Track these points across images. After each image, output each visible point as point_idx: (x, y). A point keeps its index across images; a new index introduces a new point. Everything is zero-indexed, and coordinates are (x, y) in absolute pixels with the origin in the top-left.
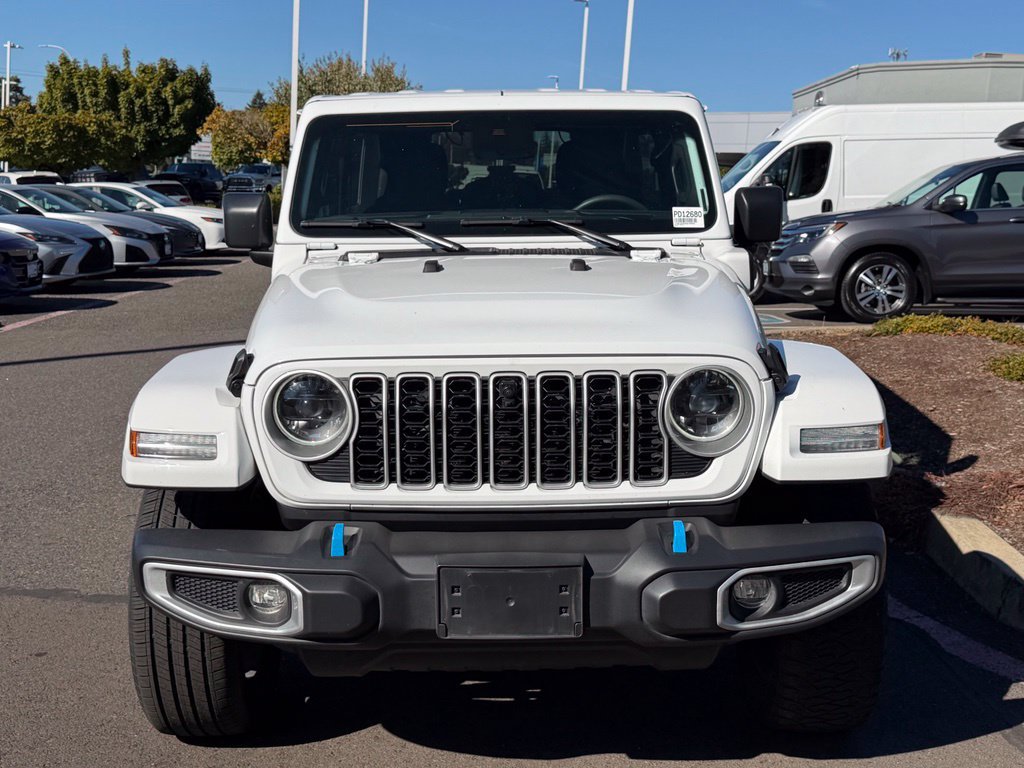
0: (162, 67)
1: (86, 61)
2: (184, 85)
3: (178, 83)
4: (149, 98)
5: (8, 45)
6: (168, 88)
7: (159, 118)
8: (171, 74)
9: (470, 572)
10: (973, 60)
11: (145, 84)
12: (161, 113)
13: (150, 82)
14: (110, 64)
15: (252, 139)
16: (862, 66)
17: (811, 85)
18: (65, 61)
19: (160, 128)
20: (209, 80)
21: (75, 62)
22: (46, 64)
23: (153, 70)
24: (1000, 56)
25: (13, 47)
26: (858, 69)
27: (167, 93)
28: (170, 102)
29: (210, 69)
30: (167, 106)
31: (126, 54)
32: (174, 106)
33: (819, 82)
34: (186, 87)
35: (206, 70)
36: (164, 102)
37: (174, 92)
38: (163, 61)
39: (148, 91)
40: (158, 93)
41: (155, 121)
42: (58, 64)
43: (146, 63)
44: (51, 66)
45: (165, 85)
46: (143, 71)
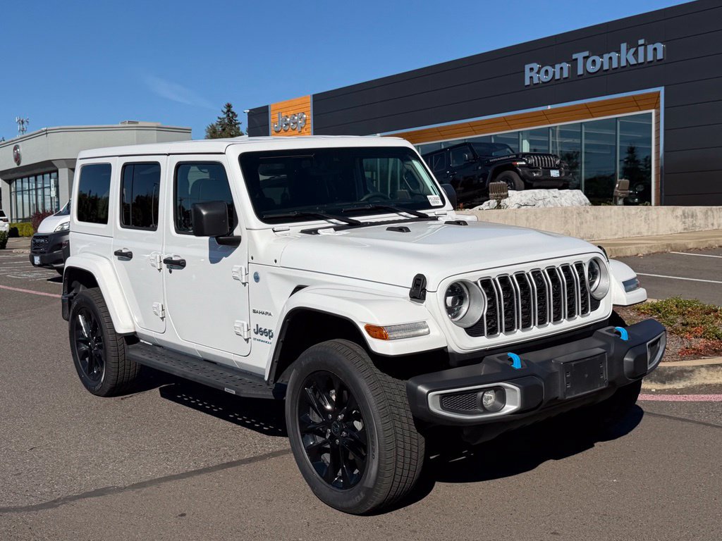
9: (573, 363)
10: (120, 125)
16: (49, 129)
17: (11, 140)
24: (137, 123)
26: (46, 130)
33: (14, 139)
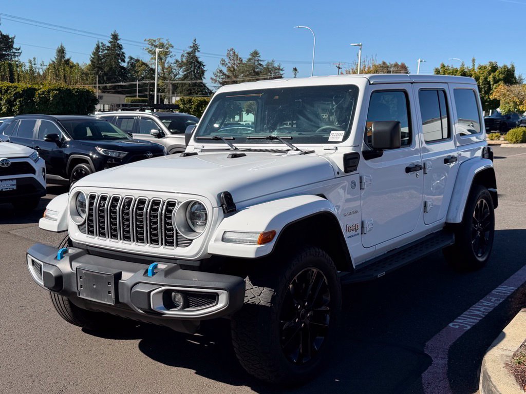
0: (490, 65)
1: (452, 66)
2: (500, 74)
3: (497, 73)
4: (481, 81)
5: (419, 61)
6: (491, 76)
7: (485, 91)
8: (494, 69)
9: (84, 271)
11: (480, 75)
12: (486, 88)
13: (483, 74)
14: (465, 66)
15: (517, 100)
18: (443, 66)
19: (485, 96)
20: (514, 71)
21: (448, 66)
22: (434, 68)
23: (485, 68)
25: (421, 61)
27: (490, 79)
28: (492, 83)
29: (514, 65)
30: (490, 85)
31: (474, 60)
32: (493, 85)
34: (501, 75)
35: (513, 66)
36: (489, 83)
37: (494, 78)
38: (491, 63)
39: (481, 78)
40: (486, 79)
41: (483, 93)
42: (439, 68)
43: (482, 65)
44: (436, 69)
45: (490, 74)
46: (480, 69)
